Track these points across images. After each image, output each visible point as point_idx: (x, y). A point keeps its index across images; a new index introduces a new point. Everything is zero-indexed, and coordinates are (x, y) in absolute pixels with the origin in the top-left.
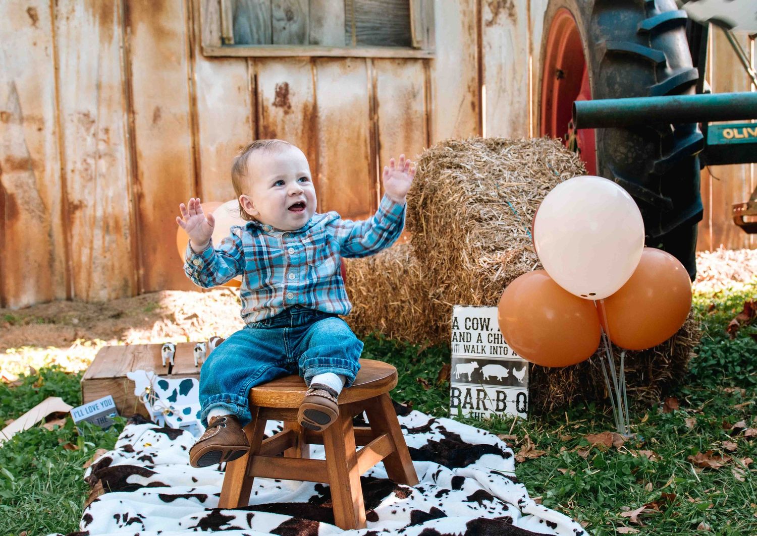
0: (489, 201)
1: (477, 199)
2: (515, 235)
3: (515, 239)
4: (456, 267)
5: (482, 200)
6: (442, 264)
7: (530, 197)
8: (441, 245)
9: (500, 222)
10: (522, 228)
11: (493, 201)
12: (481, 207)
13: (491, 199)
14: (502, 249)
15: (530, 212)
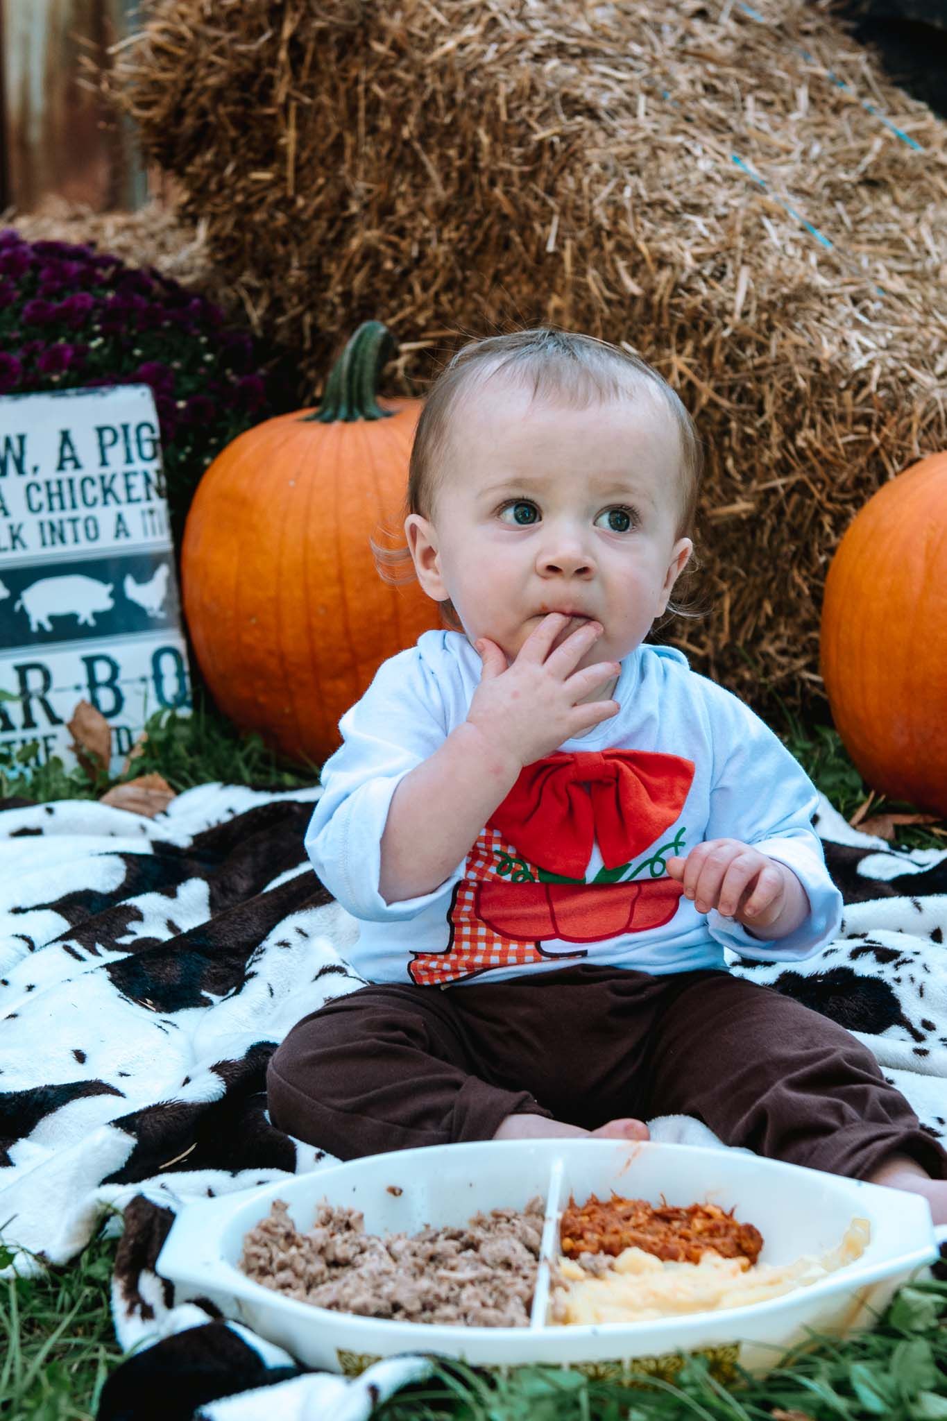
0: (585, 53)
1: (549, 46)
2: (704, 165)
3: (709, 179)
4: (497, 279)
5: (560, 49)
6: (406, 273)
7: (671, 39)
8: (402, 209)
9: (647, 125)
10: (710, 140)
11: (595, 53)
12: (572, 71)
13: (585, 43)
14: (696, 209)
15: (699, 89)
